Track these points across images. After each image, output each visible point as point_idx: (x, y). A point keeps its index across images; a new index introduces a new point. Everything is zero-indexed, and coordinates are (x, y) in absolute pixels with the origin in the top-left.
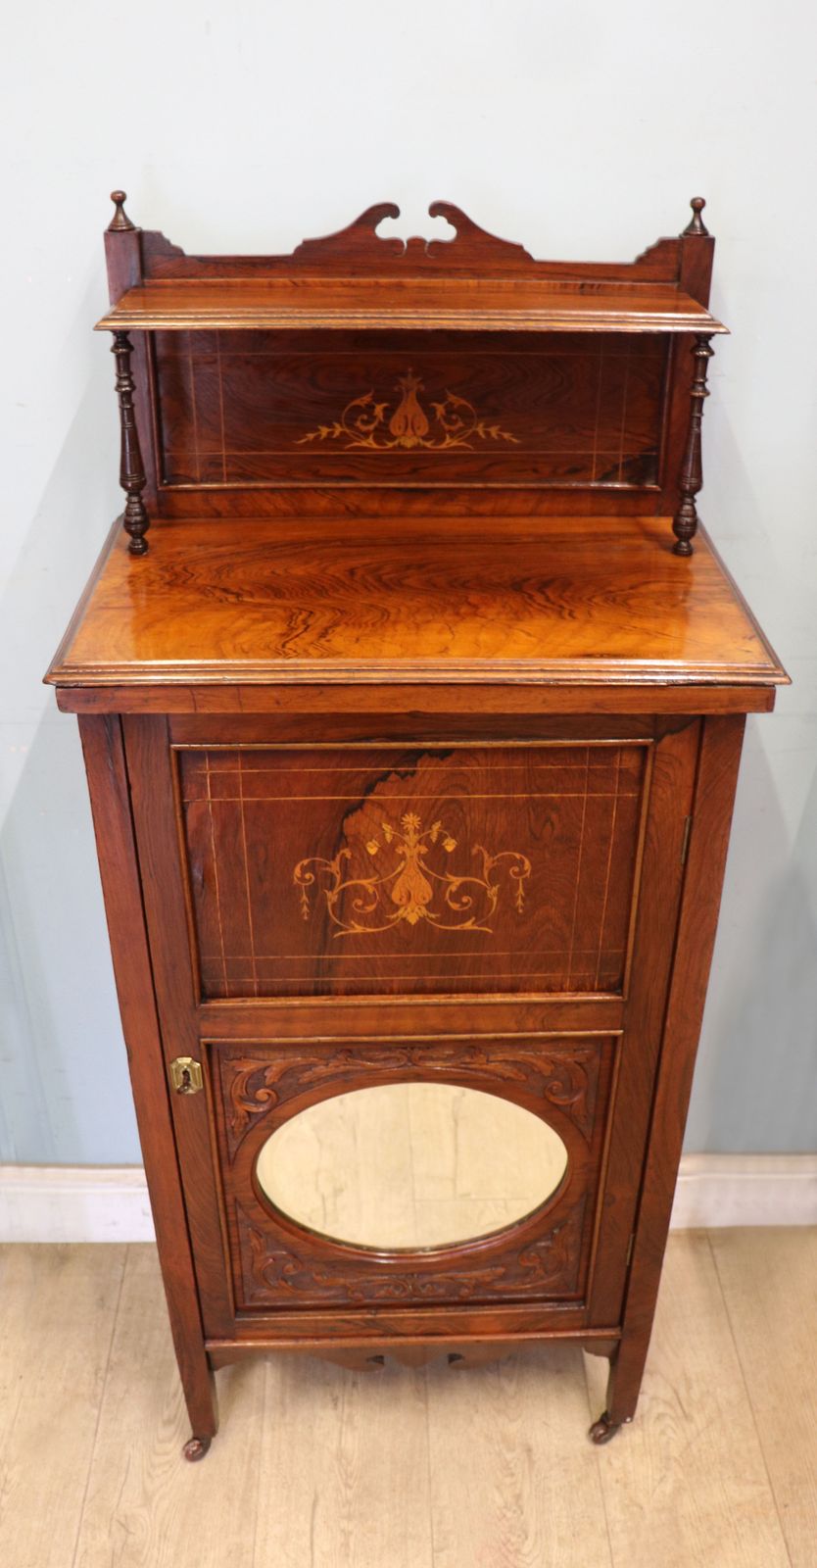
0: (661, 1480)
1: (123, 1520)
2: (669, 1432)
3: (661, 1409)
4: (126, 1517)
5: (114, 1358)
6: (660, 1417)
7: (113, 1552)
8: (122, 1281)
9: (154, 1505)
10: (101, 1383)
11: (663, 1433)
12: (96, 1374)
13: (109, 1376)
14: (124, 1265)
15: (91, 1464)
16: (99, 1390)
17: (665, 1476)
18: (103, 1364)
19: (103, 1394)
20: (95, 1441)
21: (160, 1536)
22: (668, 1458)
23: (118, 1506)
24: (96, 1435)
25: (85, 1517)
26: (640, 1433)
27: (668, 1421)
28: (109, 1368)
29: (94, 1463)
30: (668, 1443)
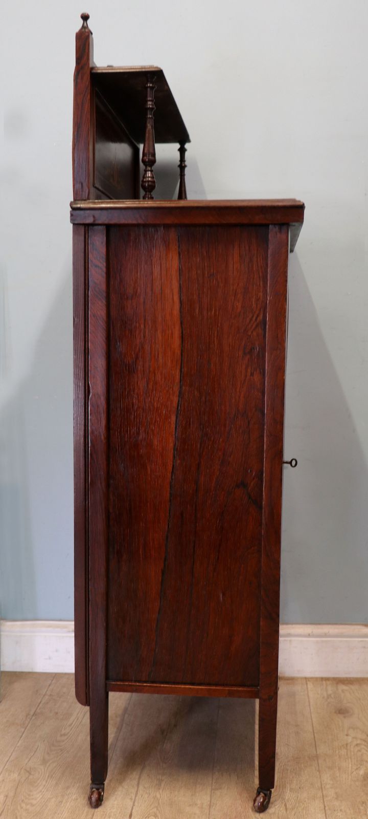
0: (357, 769)
1: (28, 769)
2: (364, 751)
3: (359, 742)
4: (30, 769)
5: (38, 711)
6: (357, 745)
7: (19, 782)
8: (50, 685)
9: (48, 765)
10: (29, 720)
11: (359, 751)
12: (27, 716)
13: (34, 718)
14: (52, 681)
15: (15, 748)
16: (27, 722)
17: (359, 767)
18: (32, 713)
19: (29, 722)
20: (19, 740)
21: (49, 776)
22: (362, 761)
23: (26, 764)
24: (21, 737)
25: (6, 767)
26: (345, 751)
27: (363, 746)
28: (35, 714)
29: (17, 748)
30: (362, 755)
